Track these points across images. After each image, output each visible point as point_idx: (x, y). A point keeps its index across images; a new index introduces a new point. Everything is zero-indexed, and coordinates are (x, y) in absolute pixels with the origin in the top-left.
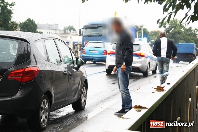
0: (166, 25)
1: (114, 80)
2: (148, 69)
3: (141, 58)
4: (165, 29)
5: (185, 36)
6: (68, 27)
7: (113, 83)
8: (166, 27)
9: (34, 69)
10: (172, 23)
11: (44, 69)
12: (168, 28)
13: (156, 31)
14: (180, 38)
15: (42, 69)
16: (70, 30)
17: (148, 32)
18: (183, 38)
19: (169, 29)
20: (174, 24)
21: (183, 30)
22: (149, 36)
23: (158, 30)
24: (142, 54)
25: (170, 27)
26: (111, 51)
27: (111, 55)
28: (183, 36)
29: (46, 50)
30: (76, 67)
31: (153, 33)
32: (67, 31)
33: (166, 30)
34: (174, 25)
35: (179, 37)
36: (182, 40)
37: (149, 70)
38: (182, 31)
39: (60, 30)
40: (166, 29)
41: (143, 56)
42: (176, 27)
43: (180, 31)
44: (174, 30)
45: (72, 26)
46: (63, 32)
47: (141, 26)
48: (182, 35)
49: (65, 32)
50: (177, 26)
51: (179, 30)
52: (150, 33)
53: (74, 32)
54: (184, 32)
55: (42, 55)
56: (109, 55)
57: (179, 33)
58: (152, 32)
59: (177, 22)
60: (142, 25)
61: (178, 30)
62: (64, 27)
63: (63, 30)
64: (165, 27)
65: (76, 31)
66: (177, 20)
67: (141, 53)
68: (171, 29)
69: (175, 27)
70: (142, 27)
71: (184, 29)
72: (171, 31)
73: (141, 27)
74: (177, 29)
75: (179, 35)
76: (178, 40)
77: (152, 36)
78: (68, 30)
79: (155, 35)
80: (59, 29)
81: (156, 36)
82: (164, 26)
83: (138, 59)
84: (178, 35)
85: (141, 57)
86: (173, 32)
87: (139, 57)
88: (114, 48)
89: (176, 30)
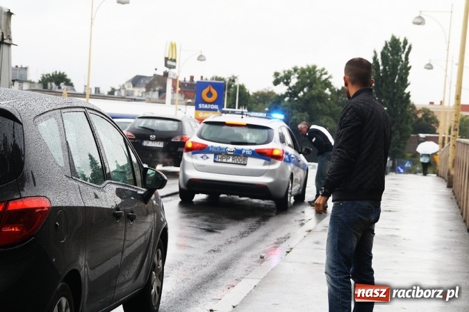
0: (289, 78)
1: (206, 221)
2: (290, 191)
3: (274, 163)
4: (287, 87)
5: (334, 107)
6: (51, 75)
7: (206, 227)
8: (291, 85)
9: (35, 205)
10: (304, 75)
11: (64, 205)
12: (293, 86)
13: (266, 91)
14: (322, 110)
15: (60, 204)
16: (58, 84)
17: (249, 94)
18: (329, 111)
19: (297, 90)
20: (308, 78)
21: (329, 93)
22: (249, 105)
23: (270, 90)
24: (276, 153)
25: (300, 85)
26: (196, 143)
27: (193, 154)
28: (330, 107)
29: (67, 142)
30: (142, 193)
31: (258, 97)
32: (49, 84)
33: (290, 91)
34: (309, 81)
35: (320, 108)
36: (327, 115)
37: (290, 194)
38: (326, 94)
39: (30, 82)
40: (290, 88)
41: (278, 158)
42: (314, 86)
43: (323, 96)
44: (309, 90)
45: (62, 72)
46: (40, 87)
47: (230, 80)
48: (326, 104)
49: (45, 86)
50: (316, 83)
51: (319, 91)
52: (252, 96)
53: (69, 87)
54: (331, 97)
55: (57, 160)
56: (190, 153)
57: (321, 98)
58: (256, 94)
59: (315, 73)
60: (233, 77)
61: (317, 91)
62: (43, 75)
63: (40, 82)
64: (287, 84)
65: (71, 85)
66: (317, 69)
67: (273, 150)
68: (302, 89)
69: (310, 86)
70: (234, 81)
71: (331, 90)
72: (301, 94)
73: (231, 83)
74: (314, 89)
75: (320, 102)
76: (318, 116)
77: (257, 103)
78: (53, 84)
79: (264, 103)
80: (29, 79)
81: (266, 104)
82: (285, 81)
83: (265, 164)
84: (318, 105)
85: (272, 160)
86: (306, 97)
87: (269, 160)
88: (202, 134)
89: (314, 92)
